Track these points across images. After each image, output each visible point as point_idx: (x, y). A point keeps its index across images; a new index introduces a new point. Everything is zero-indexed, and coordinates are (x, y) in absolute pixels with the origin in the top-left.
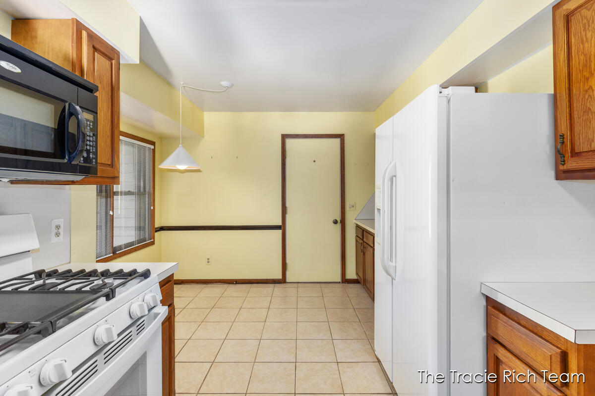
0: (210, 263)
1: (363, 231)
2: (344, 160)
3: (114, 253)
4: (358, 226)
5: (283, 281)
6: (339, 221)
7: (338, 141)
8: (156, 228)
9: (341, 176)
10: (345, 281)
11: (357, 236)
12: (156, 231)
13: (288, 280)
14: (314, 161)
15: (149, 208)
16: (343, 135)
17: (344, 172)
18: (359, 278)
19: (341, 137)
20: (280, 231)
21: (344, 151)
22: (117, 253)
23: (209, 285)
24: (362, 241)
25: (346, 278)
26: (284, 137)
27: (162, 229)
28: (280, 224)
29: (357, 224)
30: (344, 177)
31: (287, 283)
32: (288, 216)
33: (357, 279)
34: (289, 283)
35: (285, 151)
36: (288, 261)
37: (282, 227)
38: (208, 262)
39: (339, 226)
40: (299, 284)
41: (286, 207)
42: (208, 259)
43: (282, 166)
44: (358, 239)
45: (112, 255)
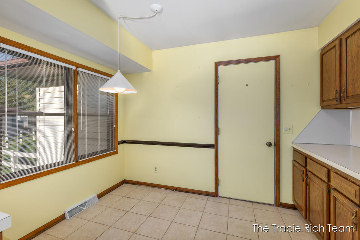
0: (156, 171)
1: (306, 158)
2: (279, 82)
3: (77, 161)
4: (295, 151)
5: (216, 194)
6: (273, 144)
7: (273, 63)
8: (118, 142)
9: (276, 99)
10: (279, 204)
11: (294, 160)
12: (119, 144)
13: (221, 194)
14: (247, 85)
15: (112, 126)
16: (278, 57)
17: (279, 94)
18: (296, 204)
19: (276, 58)
20: (213, 150)
21: (279, 73)
22: (80, 161)
23: (156, 189)
24: (304, 170)
25: (281, 202)
26: (217, 65)
27: (125, 142)
28: (214, 143)
29: (294, 148)
30: (279, 99)
31: (219, 197)
32: (221, 137)
33: (294, 205)
34: (221, 197)
35: (219, 77)
36: (221, 177)
37: (215, 146)
38: (156, 170)
39: (273, 149)
40: (231, 200)
41: (218, 128)
42: (156, 168)
43: (215, 91)
44: (297, 165)
45: (74, 162)
